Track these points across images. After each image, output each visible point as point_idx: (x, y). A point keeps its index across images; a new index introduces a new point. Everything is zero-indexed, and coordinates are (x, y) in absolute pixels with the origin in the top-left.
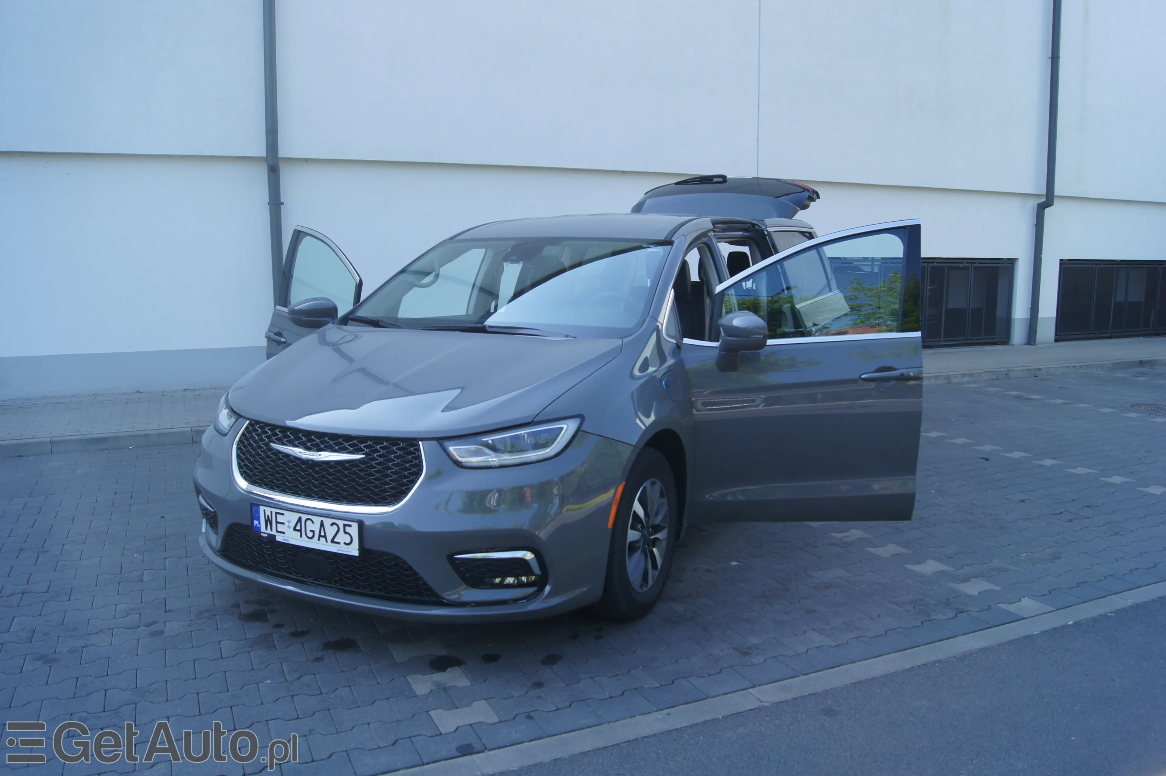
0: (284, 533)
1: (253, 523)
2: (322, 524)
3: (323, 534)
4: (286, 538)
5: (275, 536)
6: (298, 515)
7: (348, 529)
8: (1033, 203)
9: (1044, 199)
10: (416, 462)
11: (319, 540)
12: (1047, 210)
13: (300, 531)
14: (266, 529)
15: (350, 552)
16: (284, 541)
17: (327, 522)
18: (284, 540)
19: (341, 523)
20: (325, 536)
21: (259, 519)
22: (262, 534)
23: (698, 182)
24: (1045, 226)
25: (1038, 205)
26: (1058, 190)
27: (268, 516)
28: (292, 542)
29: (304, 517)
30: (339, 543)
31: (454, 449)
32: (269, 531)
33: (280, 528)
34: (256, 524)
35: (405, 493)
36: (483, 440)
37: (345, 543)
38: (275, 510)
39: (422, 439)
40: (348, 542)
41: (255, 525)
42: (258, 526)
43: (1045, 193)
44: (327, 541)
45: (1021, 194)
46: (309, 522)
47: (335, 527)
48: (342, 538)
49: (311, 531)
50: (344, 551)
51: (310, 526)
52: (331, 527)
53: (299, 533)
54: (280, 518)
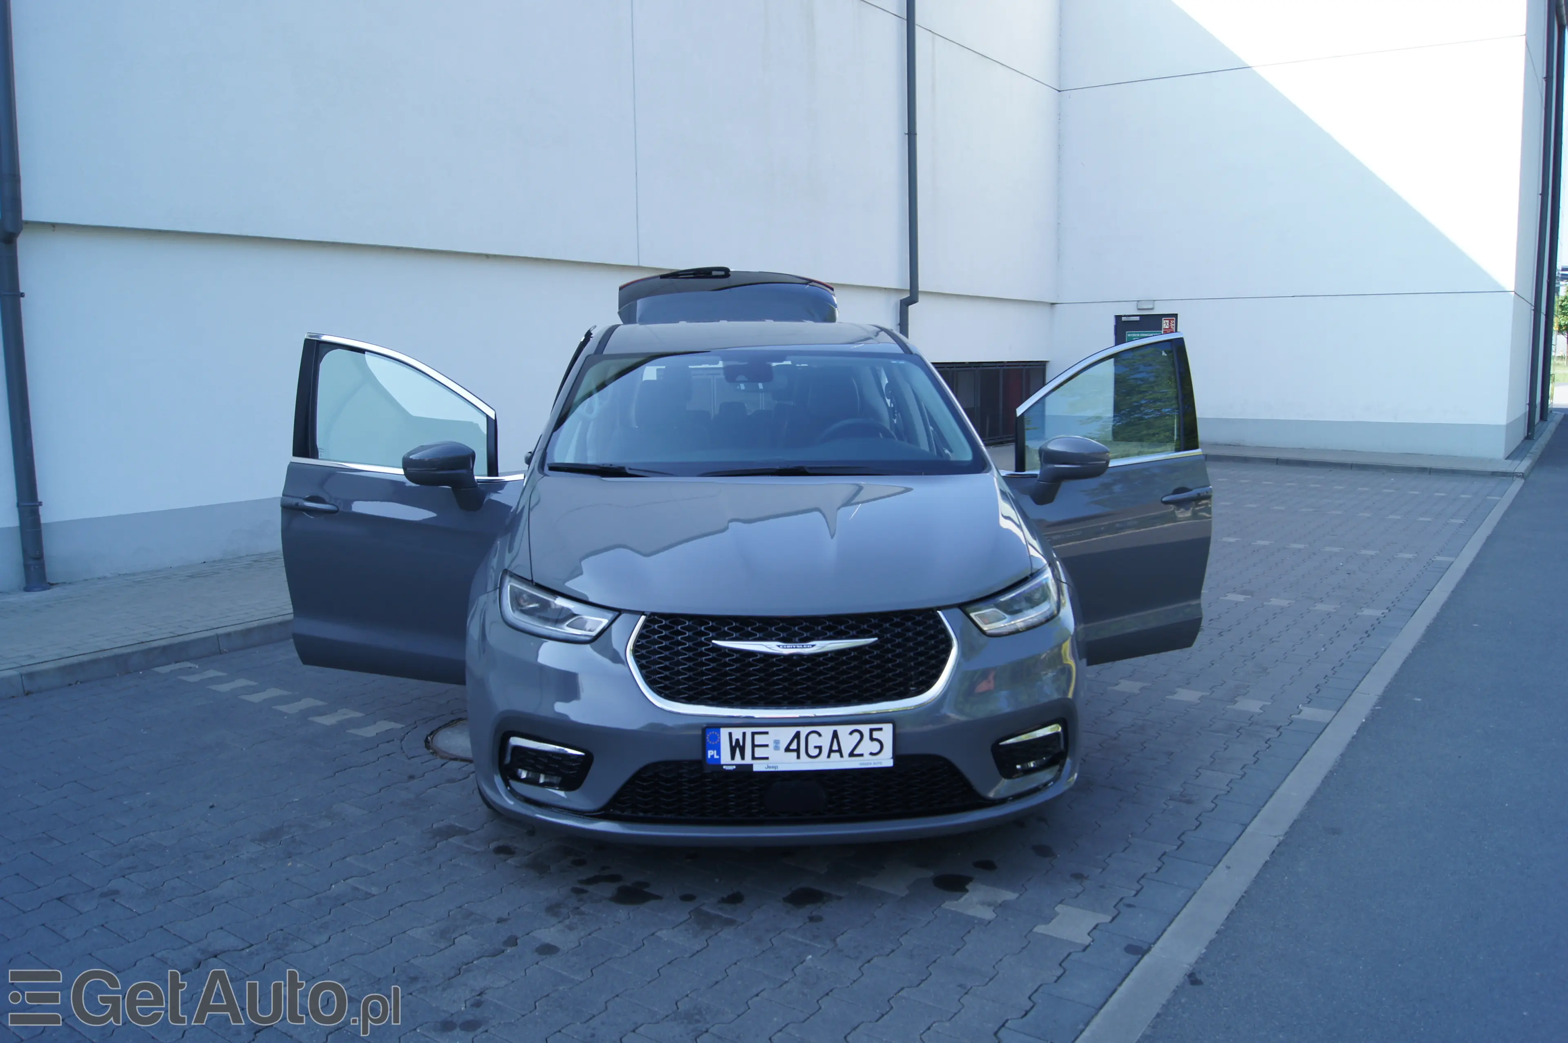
0: (767, 758)
1: (705, 754)
2: (835, 735)
3: (835, 747)
4: (772, 765)
5: (751, 766)
6: (793, 731)
7: (876, 735)
8: (896, 299)
9: (907, 295)
10: (942, 636)
11: (829, 756)
12: (911, 308)
13: (798, 750)
14: (733, 758)
15: (881, 763)
16: (769, 770)
17: (843, 731)
18: (769, 767)
19: (865, 729)
20: (839, 751)
21: (718, 748)
22: (724, 767)
23: (692, 276)
24: (909, 326)
25: (901, 301)
26: (922, 287)
27: (737, 740)
28: (782, 768)
29: (804, 731)
30: (862, 755)
31: (976, 615)
32: (738, 760)
33: (759, 752)
34: (712, 756)
35: (936, 677)
36: (1002, 600)
37: (872, 754)
38: (749, 731)
39: (940, 608)
40: (875, 751)
41: (709, 757)
42: (716, 757)
43: (909, 289)
44: (842, 756)
45: (885, 288)
46: (813, 737)
47: (857, 736)
48: (868, 746)
49: (816, 747)
50: (871, 764)
51: (814, 740)
52: (850, 736)
53: (795, 754)
54: (759, 740)
